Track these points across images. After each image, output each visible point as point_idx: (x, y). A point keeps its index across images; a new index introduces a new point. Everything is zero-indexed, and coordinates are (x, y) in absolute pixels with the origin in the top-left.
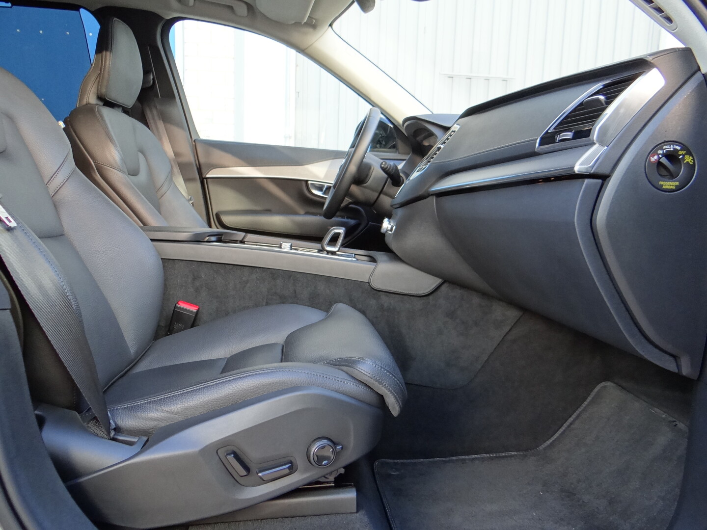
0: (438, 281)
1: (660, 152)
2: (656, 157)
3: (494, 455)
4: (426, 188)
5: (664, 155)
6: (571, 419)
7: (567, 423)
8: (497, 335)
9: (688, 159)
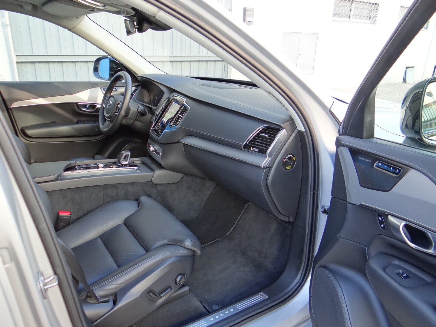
0: (183, 175)
1: (286, 158)
2: (285, 160)
3: (211, 242)
4: (178, 139)
5: (287, 158)
6: (238, 220)
7: (236, 222)
8: (208, 193)
9: (294, 158)
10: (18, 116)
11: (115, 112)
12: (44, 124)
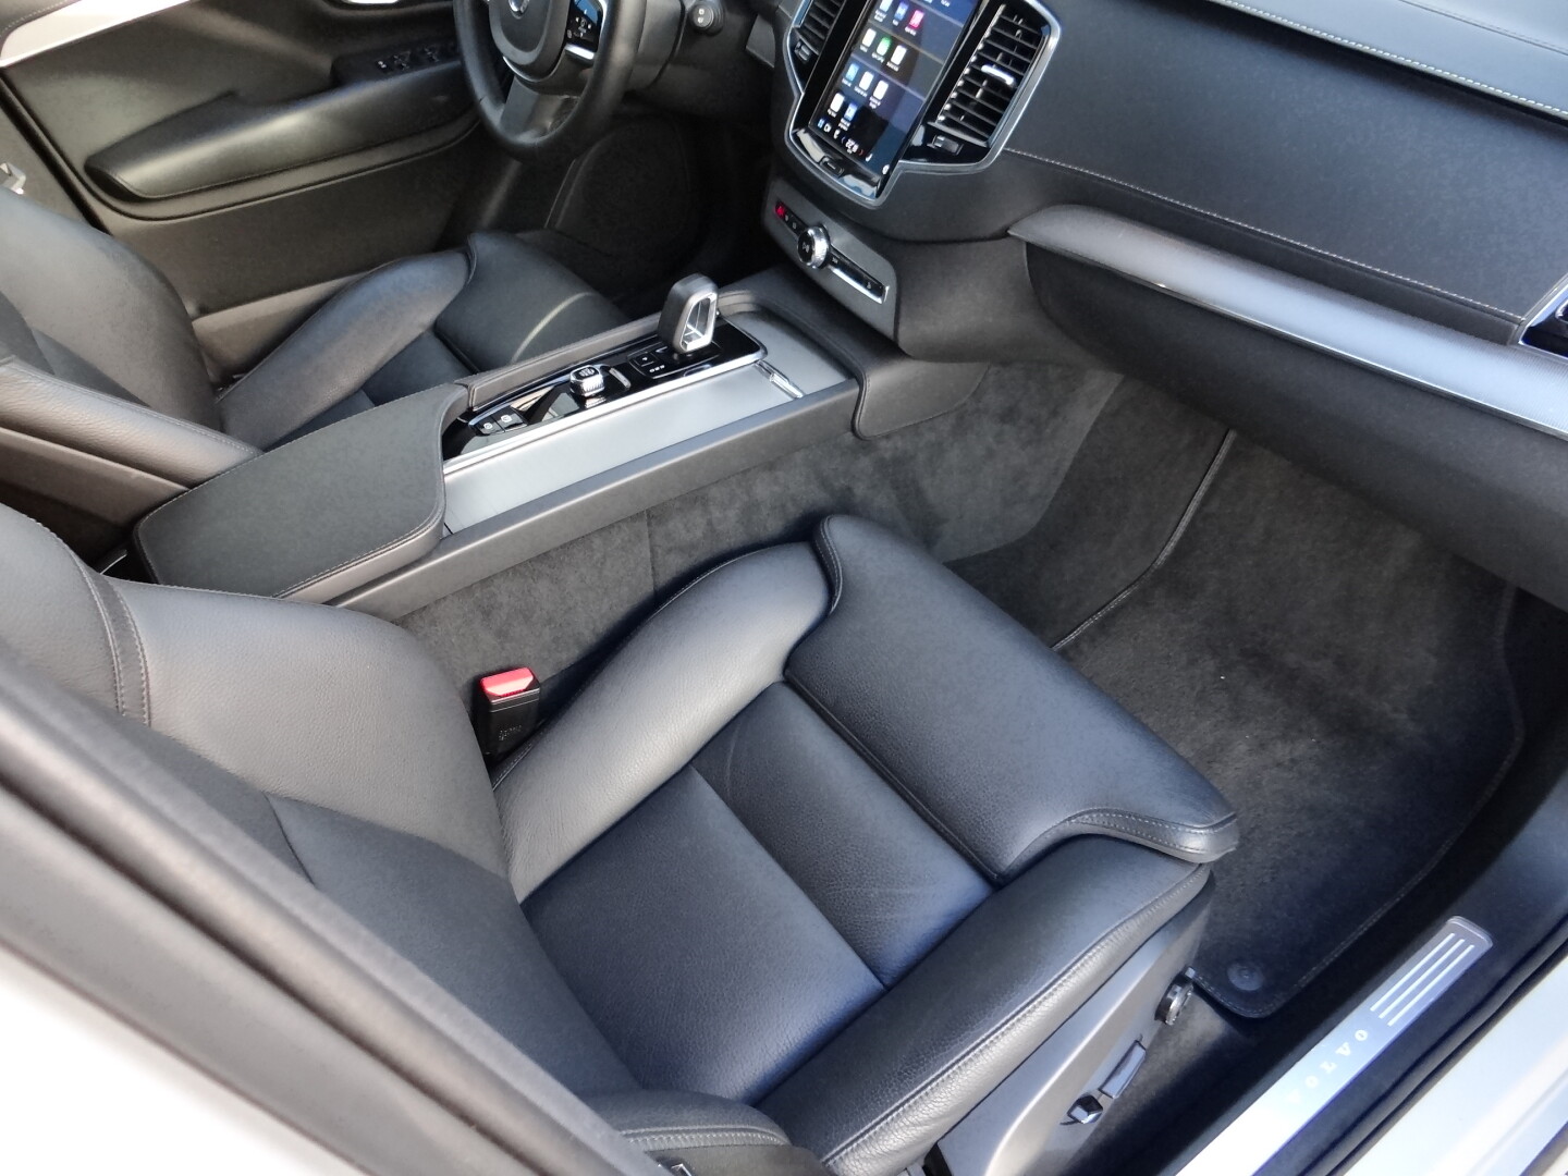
4: (1003, 225)
10: (51, 102)
11: (567, 41)
12: (187, 112)
